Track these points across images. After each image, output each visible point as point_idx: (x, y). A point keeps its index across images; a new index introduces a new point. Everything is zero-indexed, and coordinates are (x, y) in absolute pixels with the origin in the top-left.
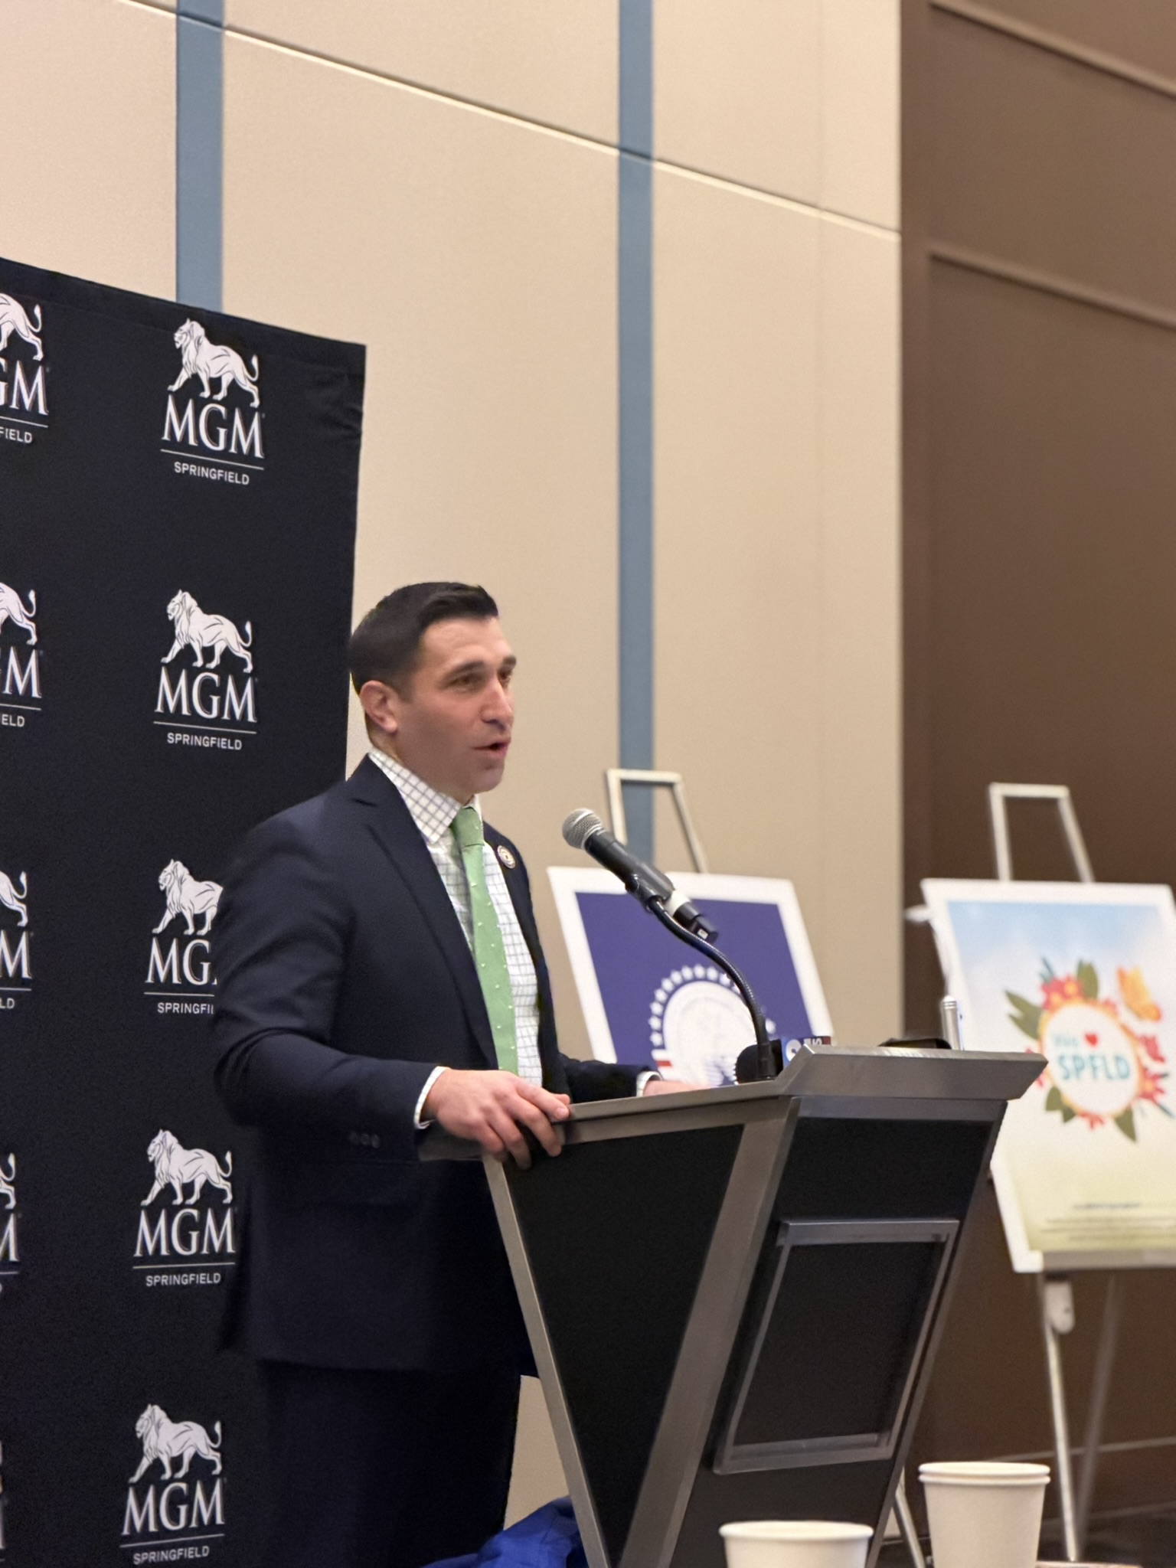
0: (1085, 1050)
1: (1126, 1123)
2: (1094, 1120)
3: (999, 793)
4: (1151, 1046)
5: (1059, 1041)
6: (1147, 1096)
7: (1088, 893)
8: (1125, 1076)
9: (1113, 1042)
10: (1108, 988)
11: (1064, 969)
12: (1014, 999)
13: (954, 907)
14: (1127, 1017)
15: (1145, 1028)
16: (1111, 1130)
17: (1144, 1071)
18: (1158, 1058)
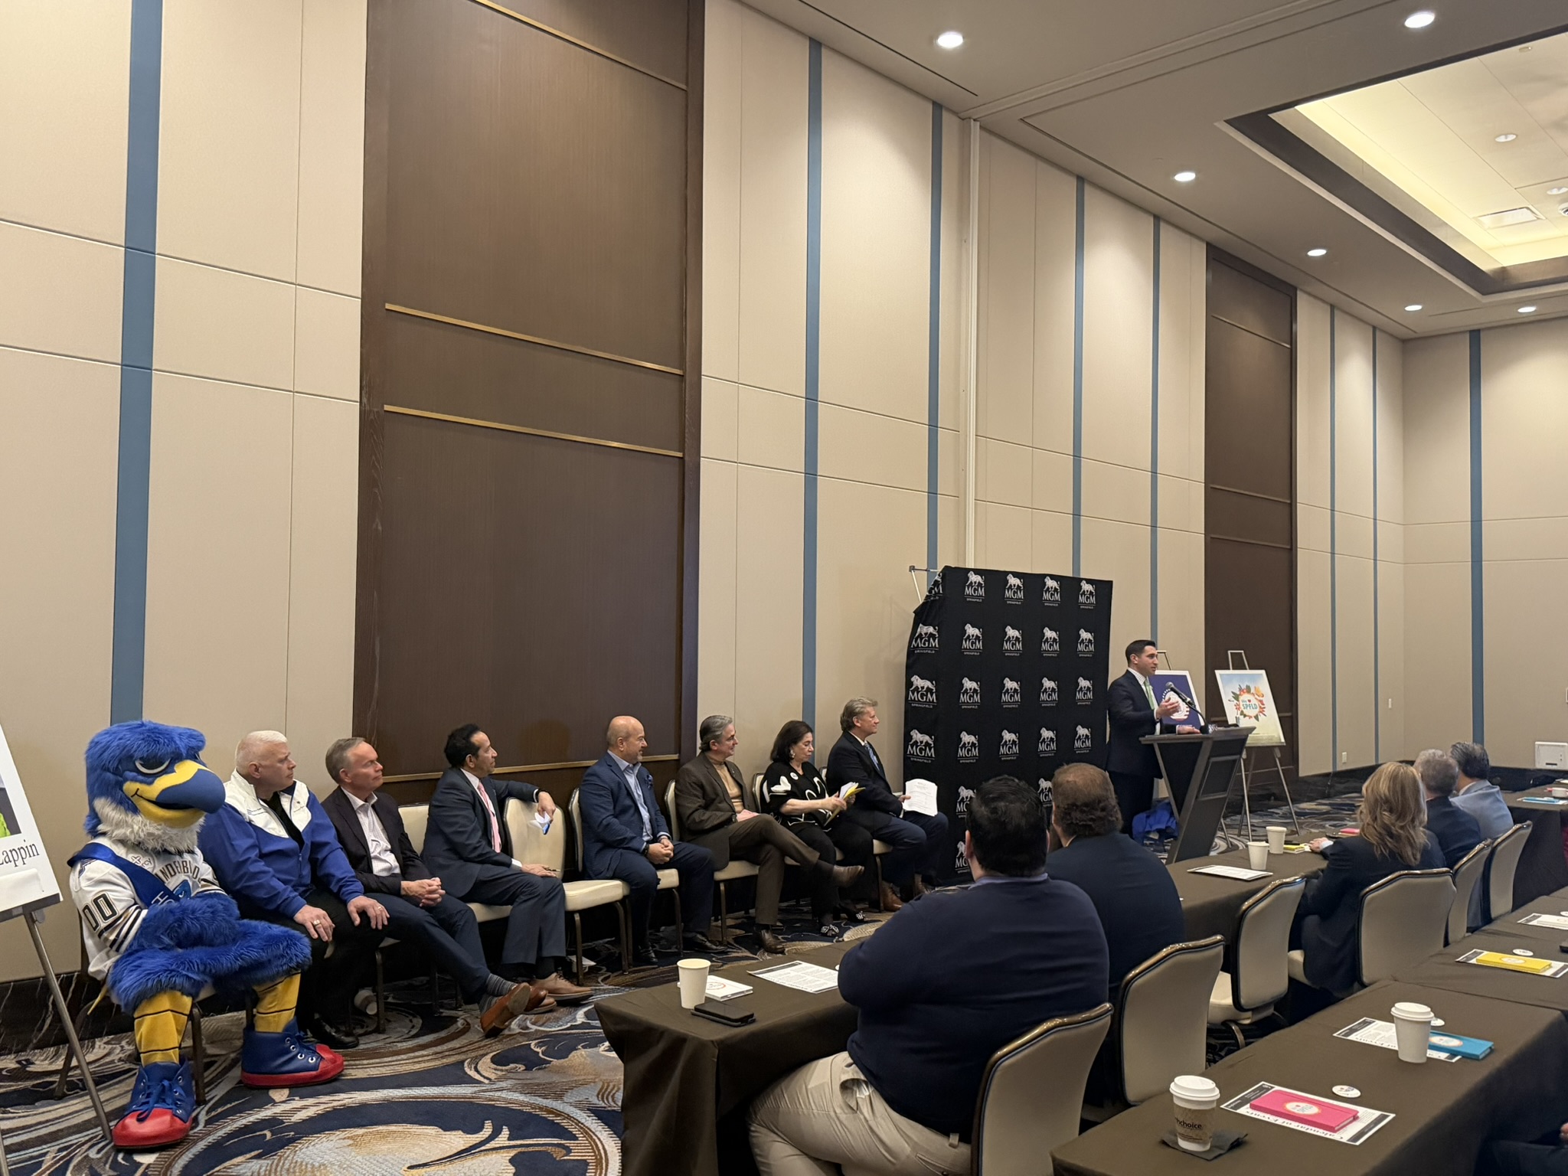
0: (1248, 703)
1: (1256, 717)
2: (1250, 717)
3: (1229, 652)
4: (1261, 701)
5: (1243, 701)
6: (1261, 712)
7: (1248, 672)
8: (1256, 708)
9: (1254, 701)
10: (1252, 691)
11: (1244, 687)
12: (1233, 693)
13: (1220, 675)
14: (1256, 696)
15: (1261, 698)
16: (1253, 718)
17: (1260, 707)
18: (1263, 704)
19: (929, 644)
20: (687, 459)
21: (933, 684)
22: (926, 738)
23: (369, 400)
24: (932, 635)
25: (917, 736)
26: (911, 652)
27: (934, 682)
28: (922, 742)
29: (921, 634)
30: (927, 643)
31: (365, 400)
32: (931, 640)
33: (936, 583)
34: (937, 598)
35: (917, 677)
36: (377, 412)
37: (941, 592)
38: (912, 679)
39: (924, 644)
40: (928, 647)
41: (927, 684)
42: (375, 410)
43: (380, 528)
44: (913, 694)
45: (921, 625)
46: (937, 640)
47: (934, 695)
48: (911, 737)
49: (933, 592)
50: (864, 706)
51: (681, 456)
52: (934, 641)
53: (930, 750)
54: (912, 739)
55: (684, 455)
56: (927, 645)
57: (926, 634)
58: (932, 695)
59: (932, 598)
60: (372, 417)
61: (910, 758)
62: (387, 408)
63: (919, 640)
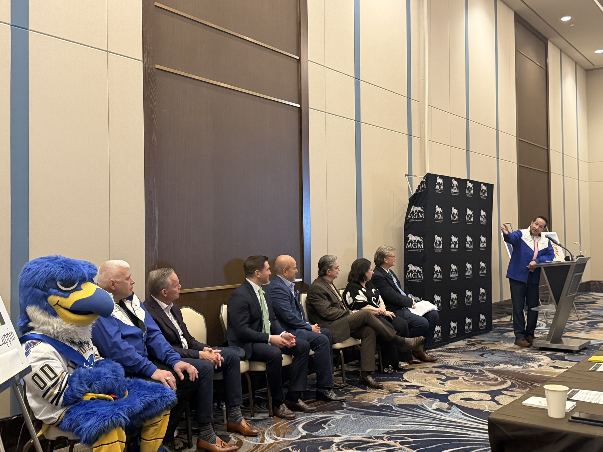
18: (557, 250)
19: (418, 217)
20: (302, 108)
21: (421, 238)
22: (418, 268)
23: (147, 60)
24: (419, 211)
25: (411, 267)
26: (407, 221)
27: (422, 237)
28: (415, 271)
29: (413, 211)
30: (417, 216)
31: (145, 60)
32: (420, 214)
33: (422, 182)
34: (423, 191)
35: (411, 235)
36: (152, 68)
37: (425, 187)
38: (409, 236)
39: (415, 216)
40: (418, 218)
41: (418, 238)
42: (151, 67)
43: (156, 140)
44: (409, 245)
45: (413, 206)
46: (423, 214)
47: (422, 244)
48: (408, 269)
49: (421, 188)
50: (390, 251)
51: (299, 107)
52: (421, 214)
53: (420, 275)
54: (409, 269)
55: (301, 106)
56: (417, 217)
57: (416, 211)
58: (421, 245)
59: (420, 191)
60: (149, 71)
61: (408, 280)
62: (157, 66)
63: (412, 215)
